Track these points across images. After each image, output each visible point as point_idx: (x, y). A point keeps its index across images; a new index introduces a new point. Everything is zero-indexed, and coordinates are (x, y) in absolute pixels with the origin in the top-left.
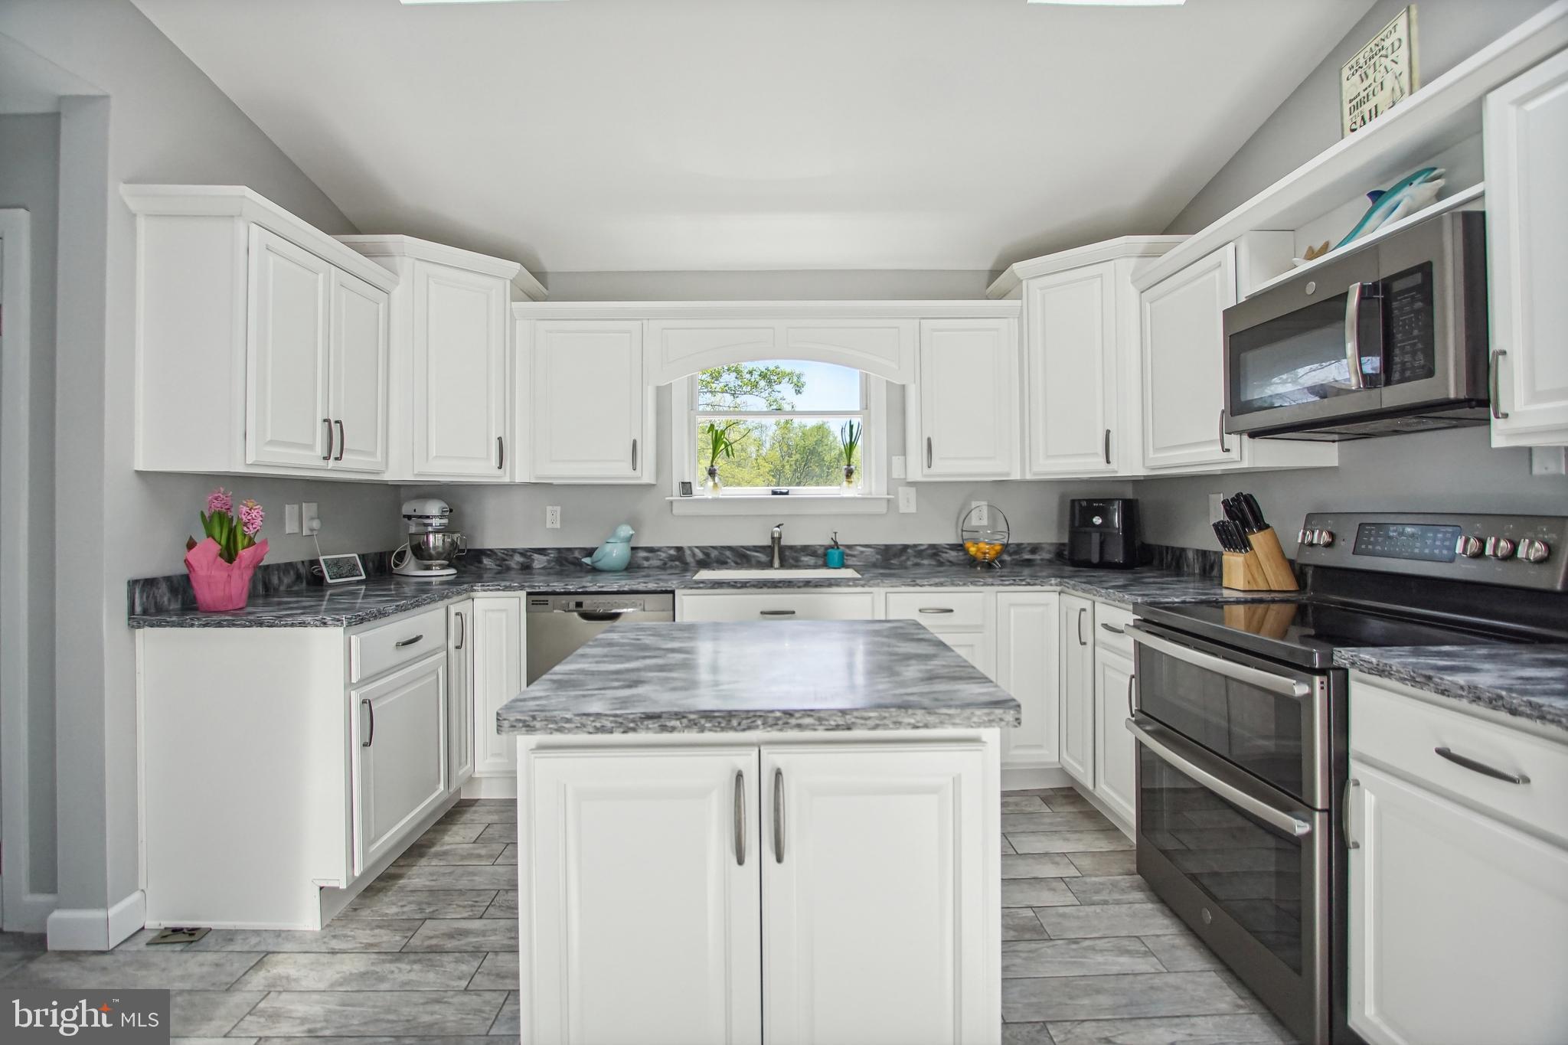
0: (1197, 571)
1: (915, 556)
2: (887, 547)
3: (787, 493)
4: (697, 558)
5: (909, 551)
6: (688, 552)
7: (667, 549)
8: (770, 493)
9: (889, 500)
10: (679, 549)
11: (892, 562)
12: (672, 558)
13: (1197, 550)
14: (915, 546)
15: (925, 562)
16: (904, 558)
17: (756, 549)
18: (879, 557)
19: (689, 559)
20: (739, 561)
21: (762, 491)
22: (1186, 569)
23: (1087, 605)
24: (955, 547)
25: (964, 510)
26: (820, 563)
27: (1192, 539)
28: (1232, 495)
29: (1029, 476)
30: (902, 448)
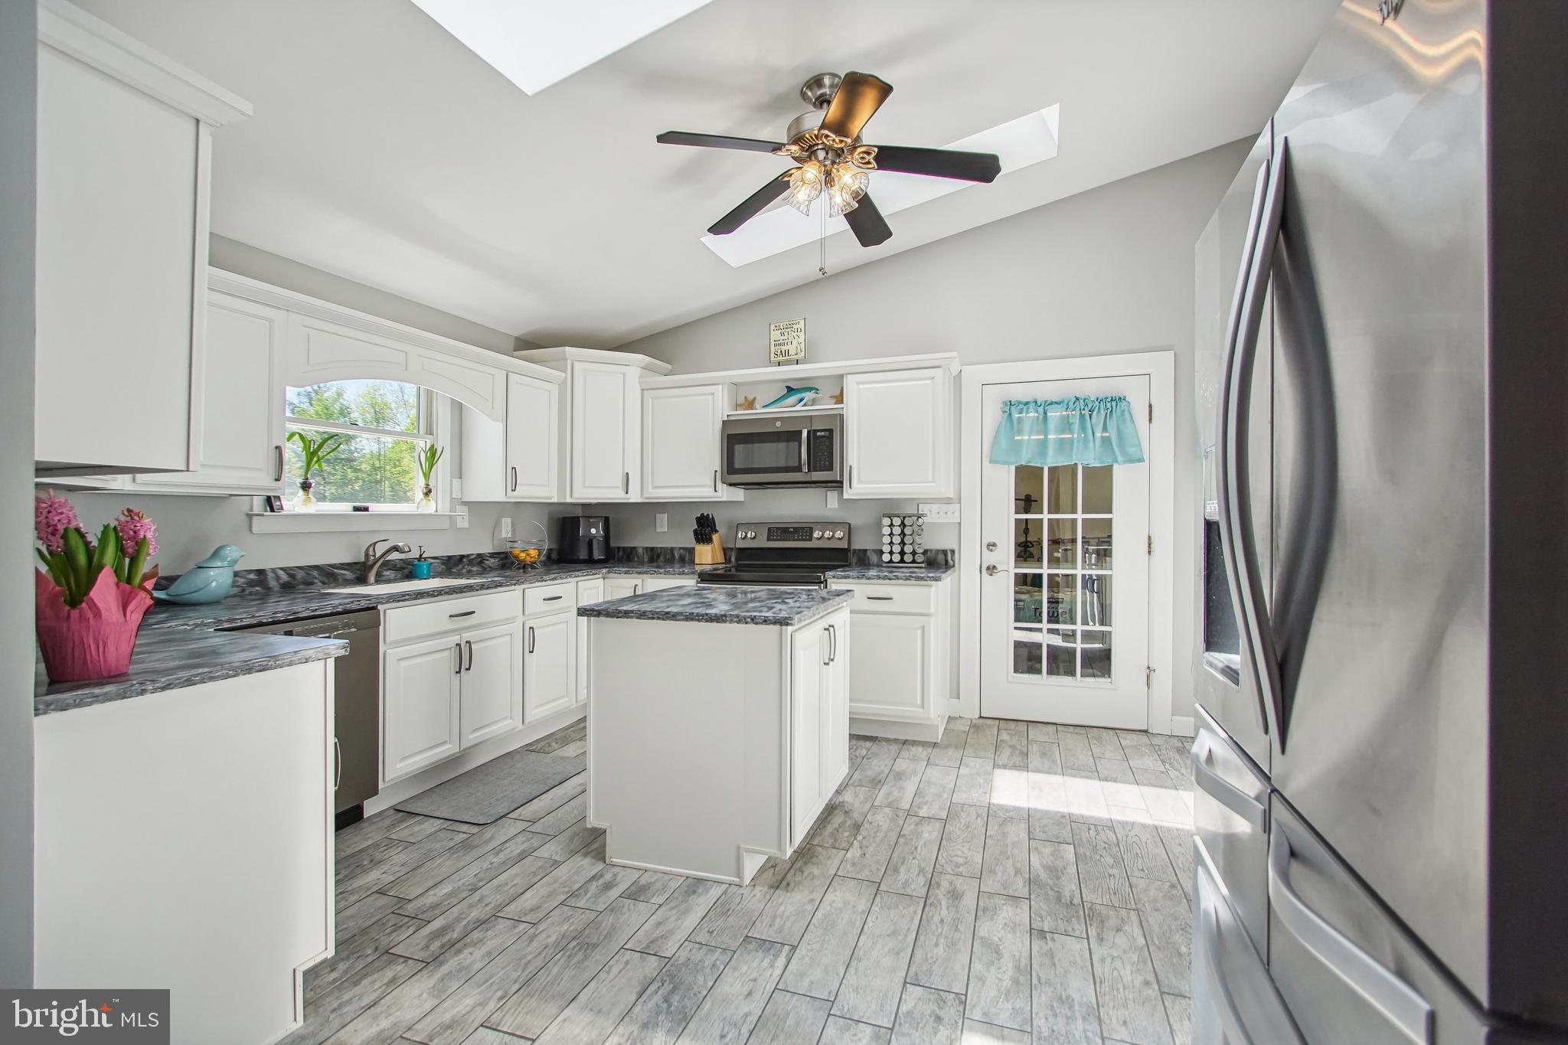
0: (646, 560)
1: (468, 565)
2: (450, 558)
3: (366, 509)
4: (281, 581)
5: (464, 560)
6: (271, 575)
7: (245, 573)
8: (351, 509)
9: (450, 516)
10: (261, 572)
11: (452, 570)
12: (251, 583)
13: (647, 548)
14: (468, 556)
15: (475, 569)
16: (460, 566)
17: (343, 567)
18: (443, 567)
19: (272, 583)
21: (345, 507)
22: (636, 559)
23: (638, 582)
24: (493, 555)
25: (497, 525)
26: (399, 576)
27: (641, 541)
28: (703, 514)
29: (569, 500)
30: (459, 471)
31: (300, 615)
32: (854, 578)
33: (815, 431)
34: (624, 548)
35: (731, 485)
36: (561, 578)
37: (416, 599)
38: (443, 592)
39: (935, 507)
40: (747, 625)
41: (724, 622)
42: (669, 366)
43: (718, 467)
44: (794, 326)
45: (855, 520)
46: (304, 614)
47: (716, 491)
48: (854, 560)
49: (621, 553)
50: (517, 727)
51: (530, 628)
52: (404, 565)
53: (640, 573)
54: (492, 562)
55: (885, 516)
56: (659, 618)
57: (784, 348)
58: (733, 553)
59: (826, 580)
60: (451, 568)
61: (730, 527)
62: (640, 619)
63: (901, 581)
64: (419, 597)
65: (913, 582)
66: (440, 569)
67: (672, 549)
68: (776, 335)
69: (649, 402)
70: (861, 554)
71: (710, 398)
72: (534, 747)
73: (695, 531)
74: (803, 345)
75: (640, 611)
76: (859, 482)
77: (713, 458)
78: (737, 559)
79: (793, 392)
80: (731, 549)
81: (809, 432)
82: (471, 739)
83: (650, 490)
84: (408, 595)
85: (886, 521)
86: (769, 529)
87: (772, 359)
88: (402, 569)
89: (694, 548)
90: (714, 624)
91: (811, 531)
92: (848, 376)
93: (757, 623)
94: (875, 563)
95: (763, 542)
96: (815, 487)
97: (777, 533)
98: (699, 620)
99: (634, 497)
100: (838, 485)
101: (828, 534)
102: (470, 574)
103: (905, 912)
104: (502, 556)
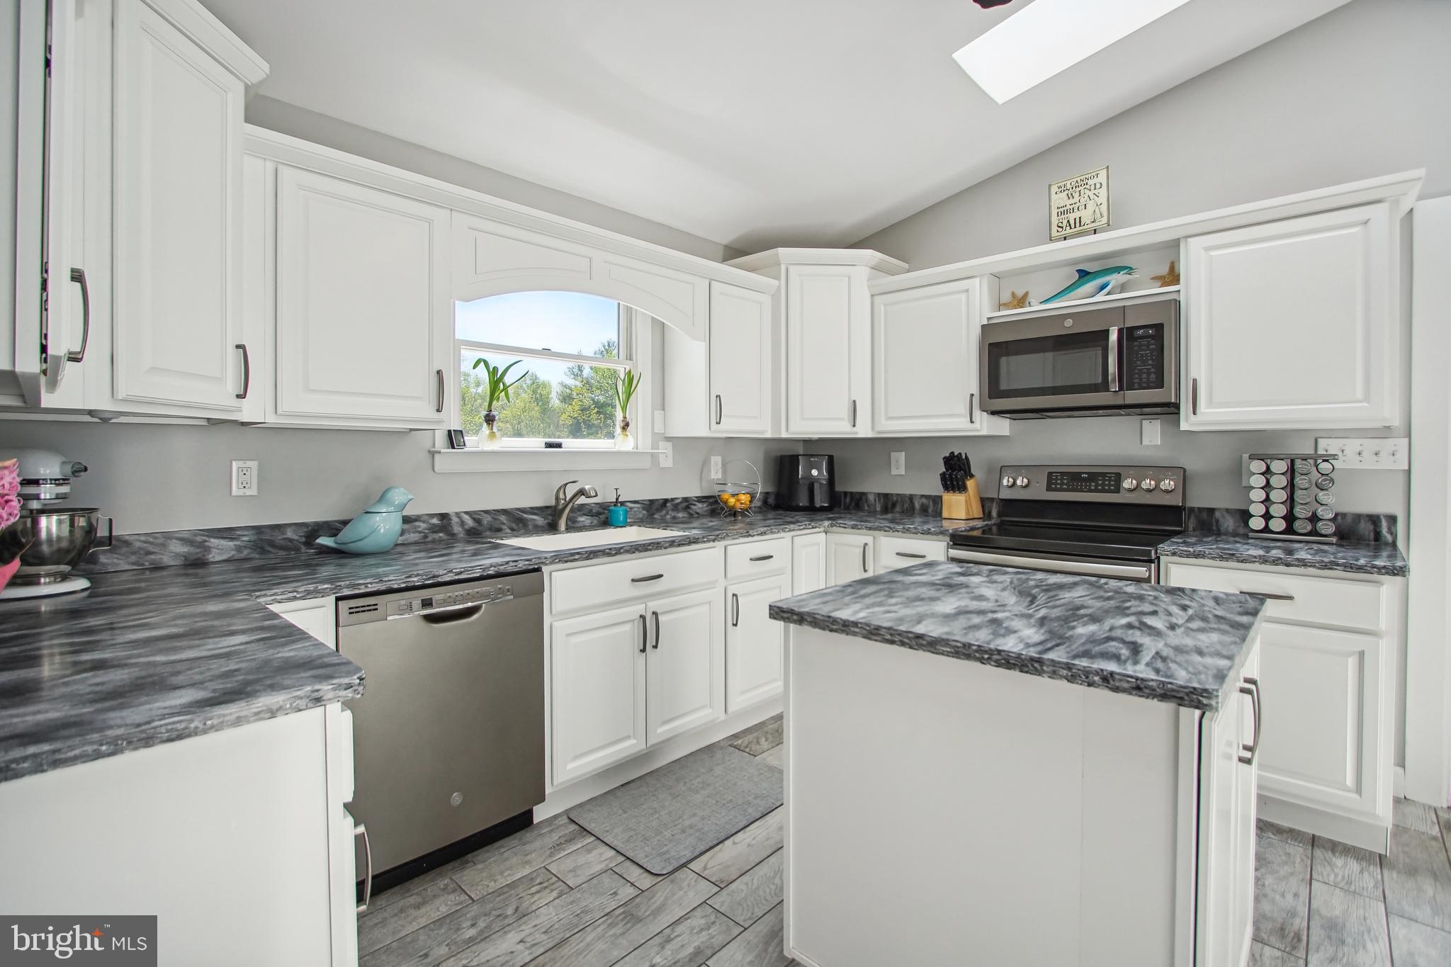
0: (878, 509)
1: (672, 510)
2: (652, 501)
3: (559, 446)
4: (467, 527)
5: (668, 505)
6: (455, 520)
7: (427, 518)
8: (542, 445)
9: (652, 454)
10: (444, 516)
11: (655, 516)
12: (435, 529)
13: (879, 494)
14: (672, 500)
15: (680, 515)
16: (664, 512)
17: (534, 510)
18: (644, 512)
19: (457, 529)
20: (514, 526)
21: (536, 444)
22: (866, 508)
23: (869, 540)
24: (701, 499)
25: (705, 463)
26: (595, 522)
27: (873, 485)
28: (952, 453)
29: (784, 435)
30: (662, 402)
31: (440, 579)
32: (1213, 558)
33: (1131, 330)
34: (851, 493)
35: (993, 413)
36: (772, 533)
37: (587, 558)
38: (622, 551)
39: (1352, 445)
40: (1092, 688)
41: (1039, 673)
42: (906, 266)
43: (975, 389)
44: (1090, 182)
45: (1192, 462)
46: (447, 578)
47: (972, 422)
48: (1192, 524)
49: (848, 500)
50: (720, 718)
51: (733, 595)
52: (601, 510)
53: (870, 529)
54: (700, 507)
55: (1252, 457)
56: (903, 644)
57: (1072, 217)
58: (994, 505)
59: (1158, 558)
60: (653, 514)
61: (990, 470)
62: (870, 639)
63: (1311, 570)
64: (592, 556)
65: (1338, 573)
66: (641, 516)
67: (911, 497)
68: (1059, 199)
69: (881, 310)
70: (1204, 515)
71: (963, 296)
72: (738, 743)
73: (943, 476)
74: (1104, 208)
75: (868, 625)
76: (1210, 403)
77: (969, 377)
78: (999, 515)
79: (1088, 277)
80: (992, 500)
81: (1120, 331)
82: (660, 733)
83: (883, 421)
84: (578, 553)
85: (1257, 466)
86: (1050, 474)
87: (1054, 233)
88: (598, 514)
89: (941, 497)
90: (1015, 675)
91: (1118, 478)
92: (1189, 240)
93: (1116, 689)
94: (1230, 529)
95: (1040, 492)
96: (1129, 415)
97: (1062, 479)
98: (981, 661)
99: (863, 430)
100: (1170, 410)
101: (1147, 483)
102: (675, 523)
104: (711, 500)
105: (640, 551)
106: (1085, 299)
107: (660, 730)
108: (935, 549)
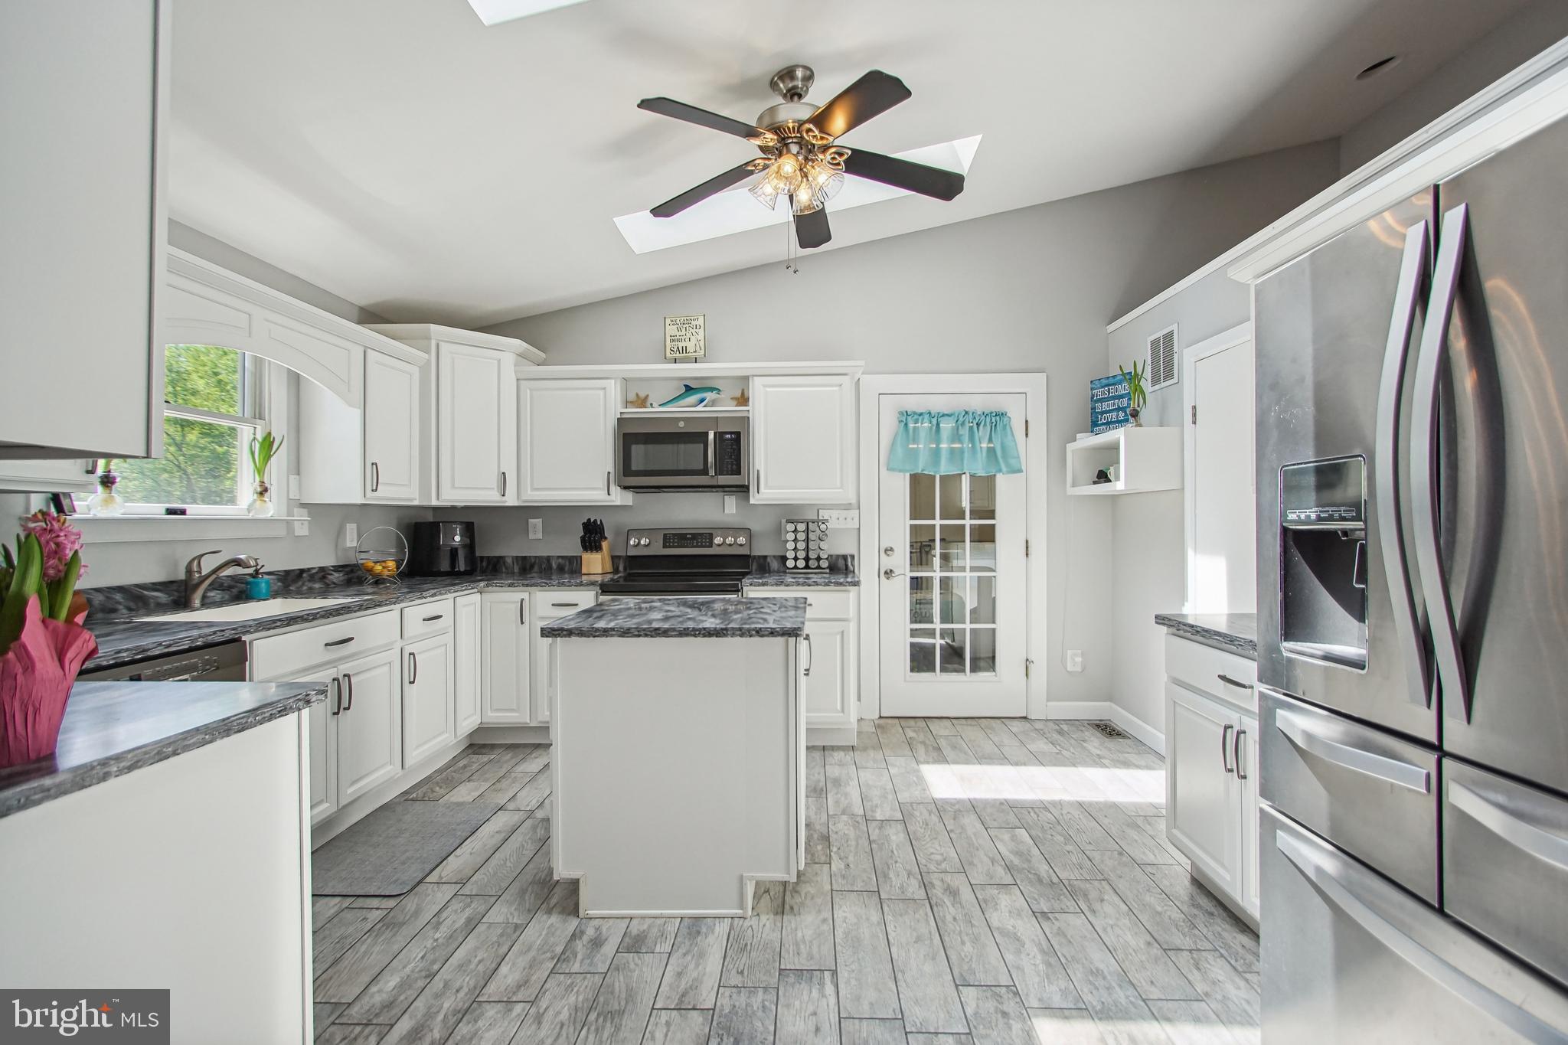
0: (516, 570)
1: (309, 581)
2: (287, 572)
3: (183, 512)
5: (304, 575)
8: (164, 511)
9: (288, 522)
11: (291, 588)
13: (518, 557)
14: (309, 569)
15: (317, 586)
16: (300, 583)
17: (156, 586)
18: (279, 584)
20: (132, 605)
21: (157, 509)
22: (504, 570)
23: (525, 595)
24: (337, 568)
25: (340, 532)
26: (227, 597)
27: (510, 549)
28: (589, 519)
29: (434, 503)
30: (297, 467)
31: (150, 653)
32: (772, 585)
33: (722, 434)
34: (488, 557)
35: (625, 488)
36: (441, 594)
37: (288, 625)
38: (318, 616)
39: (834, 514)
40: (752, 638)
41: (725, 635)
42: (543, 355)
43: (610, 468)
44: (692, 322)
45: (755, 527)
46: (157, 652)
47: (609, 494)
48: (754, 567)
49: (484, 564)
50: (398, 774)
51: (410, 654)
52: (232, 583)
53: (527, 586)
54: (336, 577)
55: (788, 521)
56: (646, 635)
57: (680, 345)
58: (621, 560)
59: (742, 588)
60: (289, 586)
61: (617, 533)
62: (623, 637)
63: (820, 587)
64: (291, 623)
65: (832, 587)
66: (276, 588)
67: (548, 559)
68: (671, 330)
69: (526, 395)
70: (762, 560)
71: (601, 393)
72: (414, 795)
73: (583, 539)
74: (702, 343)
75: (623, 628)
76: (767, 487)
77: (604, 456)
78: (625, 569)
79: (692, 391)
80: (619, 557)
81: (715, 434)
82: (350, 792)
83: (529, 492)
84: (280, 620)
85: (790, 527)
86: (665, 535)
87: (668, 354)
88: (230, 588)
89: (581, 557)
90: (714, 639)
91: (711, 537)
92: (755, 378)
93: (762, 636)
94: (776, 569)
95: (658, 549)
96: (717, 492)
97: (674, 539)
98: (695, 636)
99: (511, 500)
100: (744, 489)
101: (730, 540)
102: (310, 594)
103: (917, 916)
104: (347, 569)
105: (334, 616)
106: (688, 409)
107: (350, 791)
108: (586, 598)
